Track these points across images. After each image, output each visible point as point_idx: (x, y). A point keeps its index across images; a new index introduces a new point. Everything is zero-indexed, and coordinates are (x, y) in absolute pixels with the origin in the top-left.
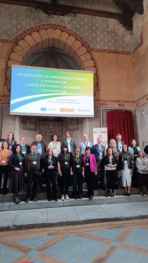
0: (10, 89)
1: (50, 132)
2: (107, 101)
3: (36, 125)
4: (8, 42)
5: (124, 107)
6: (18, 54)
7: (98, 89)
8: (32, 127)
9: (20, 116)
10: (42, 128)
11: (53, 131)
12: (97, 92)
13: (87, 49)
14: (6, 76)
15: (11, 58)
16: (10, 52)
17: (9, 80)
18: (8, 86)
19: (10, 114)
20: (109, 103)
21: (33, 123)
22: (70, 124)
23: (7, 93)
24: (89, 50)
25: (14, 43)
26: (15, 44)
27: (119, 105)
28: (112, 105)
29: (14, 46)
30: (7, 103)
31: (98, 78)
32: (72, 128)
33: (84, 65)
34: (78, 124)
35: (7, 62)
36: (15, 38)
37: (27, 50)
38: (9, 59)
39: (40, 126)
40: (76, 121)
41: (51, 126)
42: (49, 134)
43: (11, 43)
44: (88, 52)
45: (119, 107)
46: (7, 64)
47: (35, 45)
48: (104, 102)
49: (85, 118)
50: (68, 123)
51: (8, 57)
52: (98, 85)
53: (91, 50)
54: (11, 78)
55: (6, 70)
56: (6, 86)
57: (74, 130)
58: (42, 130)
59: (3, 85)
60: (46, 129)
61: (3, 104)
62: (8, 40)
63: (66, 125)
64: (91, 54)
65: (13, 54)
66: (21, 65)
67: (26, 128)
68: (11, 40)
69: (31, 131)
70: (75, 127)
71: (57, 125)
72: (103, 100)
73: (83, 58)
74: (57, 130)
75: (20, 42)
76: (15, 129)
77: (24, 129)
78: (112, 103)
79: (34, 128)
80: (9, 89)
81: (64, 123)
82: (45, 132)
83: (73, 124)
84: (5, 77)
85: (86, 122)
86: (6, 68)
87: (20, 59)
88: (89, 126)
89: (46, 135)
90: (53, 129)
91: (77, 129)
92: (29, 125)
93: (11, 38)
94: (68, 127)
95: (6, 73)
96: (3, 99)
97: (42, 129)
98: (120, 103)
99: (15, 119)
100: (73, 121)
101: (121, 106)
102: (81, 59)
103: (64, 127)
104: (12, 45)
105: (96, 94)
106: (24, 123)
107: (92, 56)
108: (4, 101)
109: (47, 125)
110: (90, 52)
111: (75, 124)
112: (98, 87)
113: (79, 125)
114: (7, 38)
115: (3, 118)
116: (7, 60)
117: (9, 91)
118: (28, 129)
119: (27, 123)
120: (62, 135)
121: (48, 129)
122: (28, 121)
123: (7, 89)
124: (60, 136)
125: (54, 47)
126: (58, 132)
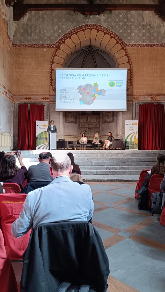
0: (55, 89)
1: (89, 125)
2: (140, 95)
3: (76, 118)
4: (51, 46)
5: (157, 99)
6: (60, 57)
7: (131, 84)
8: (73, 120)
9: (63, 112)
10: (81, 120)
11: (91, 124)
12: (130, 87)
13: (122, 46)
14: (51, 77)
15: (54, 61)
16: (53, 56)
17: (54, 81)
18: (53, 86)
19: (56, 110)
20: (142, 97)
21: (74, 117)
22: (106, 117)
23: (52, 93)
24: (123, 46)
25: (56, 47)
26: (57, 49)
27: (152, 98)
28: (144, 98)
29: (57, 50)
30: (53, 101)
31: (132, 73)
32: (108, 120)
33: (119, 62)
34: (113, 116)
35: (52, 65)
36: (57, 43)
37: (67, 53)
38: (53, 62)
39: (79, 119)
40: (111, 114)
41: (89, 119)
42: (87, 127)
43: (54, 47)
44: (122, 48)
45: (152, 100)
46: (51, 67)
47: (74, 47)
48: (137, 96)
49: (119, 112)
50: (104, 115)
51: (52, 61)
52: (132, 80)
53: (125, 46)
54: (55, 79)
55: (51, 72)
56: (52, 87)
57: (110, 122)
58: (81, 123)
59: (49, 86)
60: (85, 122)
61: (49, 101)
62: (51, 45)
63: (103, 118)
64: (125, 50)
65: (56, 57)
66: (63, 67)
67: (67, 121)
68: (54, 45)
69: (72, 124)
70: (111, 119)
71: (94, 118)
72: (136, 94)
73: (117, 56)
74: (95, 122)
75: (61, 46)
76: (60, 122)
77: (66, 122)
78: (144, 97)
79: (74, 120)
81: (101, 115)
82: (84, 124)
83: (109, 116)
84: (50, 79)
85: (119, 115)
86: (51, 71)
87: (62, 61)
88: (122, 119)
89: (85, 127)
90: (91, 122)
91: (113, 121)
92: (70, 118)
93: (54, 43)
94: (104, 119)
95: (51, 75)
96: (50, 98)
97: (81, 121)
98: (152, 96)
99: (60, 114)
100: (109, 114)
101: (153, 99)
102: (116, 56)
103: (101, 120)
104: (55, 49)
105: (129, 89)
106: (66, 117)
107: (126, 52)
108: (50, 99)
109: (86, 117)
110: (125, 49)
111: (111, 117)
112: (131, 82)
113: (115, 118)
114: (50, 43)
115: (51, 114)
116: (51, 63)
117: (54, 91)
118: (70, 122)
119: (69, 117)
120: (99, 127)
121: (86, 121)
122: (69, 115)
123: (53, 89)
124: (97, 128)
125: (91, 46)
126: (96, 124)
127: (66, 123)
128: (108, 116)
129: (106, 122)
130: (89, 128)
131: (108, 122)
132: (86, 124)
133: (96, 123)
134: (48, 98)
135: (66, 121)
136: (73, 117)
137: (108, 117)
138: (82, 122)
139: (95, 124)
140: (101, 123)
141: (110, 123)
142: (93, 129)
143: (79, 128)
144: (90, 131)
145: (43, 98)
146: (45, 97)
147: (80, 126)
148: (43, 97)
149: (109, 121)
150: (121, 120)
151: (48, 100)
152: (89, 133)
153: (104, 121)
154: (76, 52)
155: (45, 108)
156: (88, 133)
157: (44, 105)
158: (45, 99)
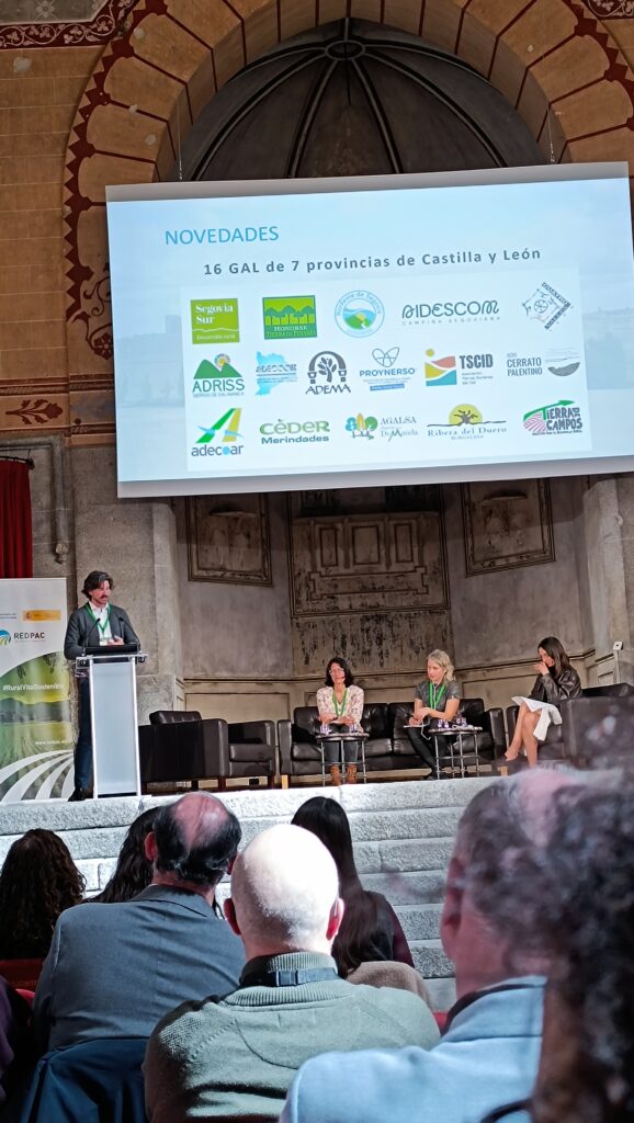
0: (109, 338)
1: (364, 589)
3: (266, 545)
4: (67, 38)
6: (133, 108)
8: (241, 558)
9: (171, 501)
10: (303, 561)
11: (380, 581)
14: (73, 256)
15: (92, 139)
16: (85, 102)
17: (94, 279)
18: (92, 321)
19: (121, 494)
21: (248, 536)
22: (495, 523)
23: (89, 366)
24: (588, 15)
25: (104, 41)
26: (109, 51)
29: (108, 63)
30: (92, 430)
32: (508, 546)
33: (564, 123)
34: (548, 518)
35: (74, 167)
36: (105, 10)
37: (186, 78)
38: (84, 150)
39: (290, 548)
40: (533, 501)
41: (366, 546)
42: (357, 604)
43: (85, 43)
44: (584, 28)
46: (73, 185)
49: (590, 481)
50: (480, 513)
51: (74, 138)
53: (604, 11)
54: (107, 267)
55: (72, 220)
56: (80, 322)
57: (526, 560)
58: (308, 578)
59: (60, 319)
60: (333, 570)
61: (68, 432)
62: (67, 31)
63: (467, 532)
65: (103, 113)
66: (158, 178)
67: (204, 573)
68: (87, 25)
69: (239, 591)
70: (535, 538)
71: (403, 534)
74: (410, 567)
75: (138, 32)
76: (152, 580)
77: (192, 578)
79: (255, 564)
80: (96, 336)
81: (453, 515)
82: (327, 589)
83: (516, 520)
84: (70, 265)
85: (598, 505)
86: (68, 209)
87: (152, 140)
88: (623, 530)
90: (382, 568)
91: (548, 556)
92: (224, 550)
93: (84, 15)
94: (481, 541)
95: (71, 238)
96: (70, 407)
97: (309, 569)
99: (150, 523)
100: (517, 503)
103: (454, 546)
104: (92, 57)
108: (74, 416)
109: (340, 535)
110: (600, 28)
111: (528, 522)
113: (561, 528)
114: (56, 14)
115: (81, 521)
116: (71, 156)
117: (98, 352)
118: (221, 577)
119: (211, 541)
120: (447, 605)
121: (347, 566)
122: (216, 525)
123: (88, 340)
124: (433, 610)
125: (351, 20)
126: (419, 585)
127: (196, 586)
128: (506, 519)
129: (500, 563)
130: (369, 614)
131: (513, 560)
132: (341, 588)
133: (422, 570)
134: (59, 405)
135: (196, 573)
136: (241, 540)
137: (508, 527)
138: (314, 570)
139: (415, 579)
140: (462, 570)
141: (526, 570)
142: (405, 624)
143: (294, 615)
144: (380, 639)
145: (16, 413)
146: (34, 398)
147: (298, 602)
148: (16, 402)
149: (520, 555)
150: (617, 539)
151: (60, 422)
152: (375, 649)
153: (479, 557)
154: (249, 69)
155: (38, 479)
156: (369, 652)
157: (30, 464)
158: (31, 418)
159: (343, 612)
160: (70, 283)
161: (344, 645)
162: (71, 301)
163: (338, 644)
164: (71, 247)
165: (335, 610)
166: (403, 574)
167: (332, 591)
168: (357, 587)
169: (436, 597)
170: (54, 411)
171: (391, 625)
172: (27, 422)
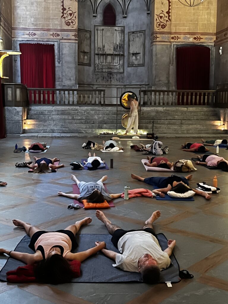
2: (180, 33)
5: (201, 41)
7: (169, 19)
10: (97, 61)
20: (182, 36)
21: (87, 56)
23: (65, 27)
28: (185, 38)
30: (65, 39)
31: (170, 4)
32: (136, 62)
34: (144, 58)
39: (95, 59)
41: (109, 60)
42: (106, 71)
45: (195, 41)
48: (176, 35)
52: (170, 13)
56: (64, 19)
58: (98, 65)
59: (60, 18)
61: (61, 39)
71: (116, 58)
74: (117, 64)
79: (88, 62)
80: (67, 22)
83: (138, 57)
84: (62, 7)
90: (112, 64)
94: (131, 61)
95: (63, 2)
98: (196, 36)
101: (197, 39)
105: (166, 25)
108: (62, 36)
109: (104, 57)
112: (169, 16)
113: (146, 60)
118: (82, 64)
120: (123, 72)
121: (105, 63)
122: (82, 54)
123: (65, 22)
129: (134, 65)
130: (109, 73)
132: (104, 67)
134: (59, 34)
135: (79, 64)
137: (136, 59)
138: (99, 63)
140: (127, 66)
142: (115, 75)
145: (52, 35)
149: (138, 64)
152: (109, 80)
153: (130, 64)
157: (54, 45)
158: (54, 36)
159: (104, 72)
160: (62, 11)
161: (104, 78)
162: (62, 14)
163: (103, 78)
164: (62, 4)
165: (103, 72)
166: (116, 66)
167: (102, 68)
168: (107, 67)
169: (122, 70)
170: (58, 35)
171: (113, 75)
172: (54, 37)
